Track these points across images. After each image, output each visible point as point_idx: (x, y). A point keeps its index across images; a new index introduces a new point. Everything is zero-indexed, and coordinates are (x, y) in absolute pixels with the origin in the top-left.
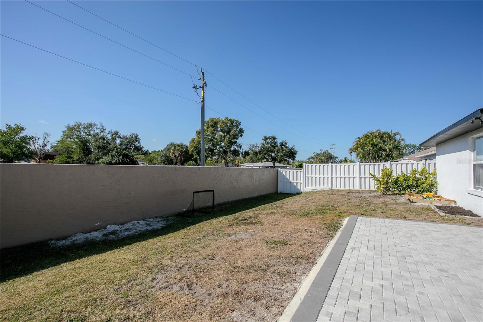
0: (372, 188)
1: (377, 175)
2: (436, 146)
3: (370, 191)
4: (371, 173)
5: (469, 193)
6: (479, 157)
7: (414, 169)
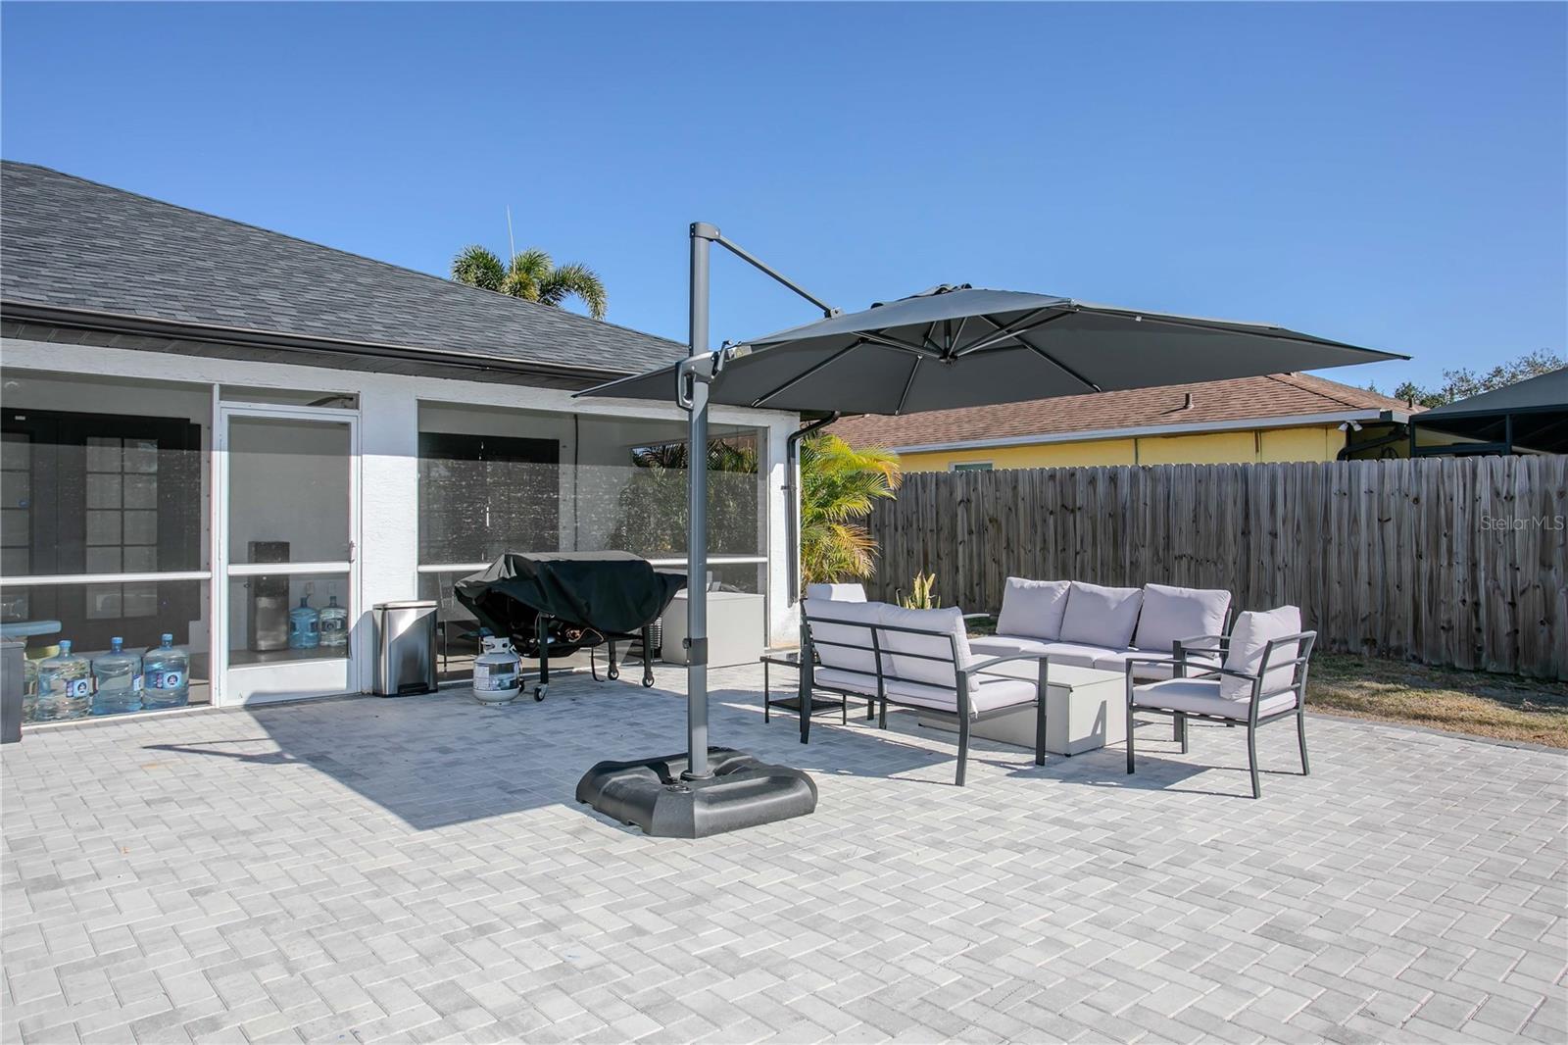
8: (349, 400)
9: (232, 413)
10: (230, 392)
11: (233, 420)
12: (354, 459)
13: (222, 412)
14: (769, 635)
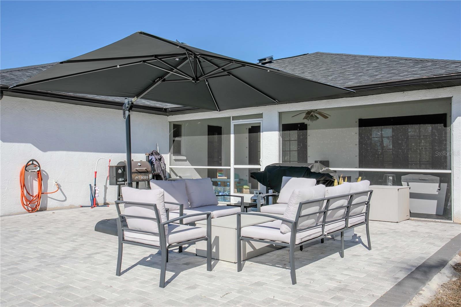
8: (260, 116)
10: (234, 118)
11: (234, 125)
12: (261, 133)
13: (233, 123)
14: (451, 214)
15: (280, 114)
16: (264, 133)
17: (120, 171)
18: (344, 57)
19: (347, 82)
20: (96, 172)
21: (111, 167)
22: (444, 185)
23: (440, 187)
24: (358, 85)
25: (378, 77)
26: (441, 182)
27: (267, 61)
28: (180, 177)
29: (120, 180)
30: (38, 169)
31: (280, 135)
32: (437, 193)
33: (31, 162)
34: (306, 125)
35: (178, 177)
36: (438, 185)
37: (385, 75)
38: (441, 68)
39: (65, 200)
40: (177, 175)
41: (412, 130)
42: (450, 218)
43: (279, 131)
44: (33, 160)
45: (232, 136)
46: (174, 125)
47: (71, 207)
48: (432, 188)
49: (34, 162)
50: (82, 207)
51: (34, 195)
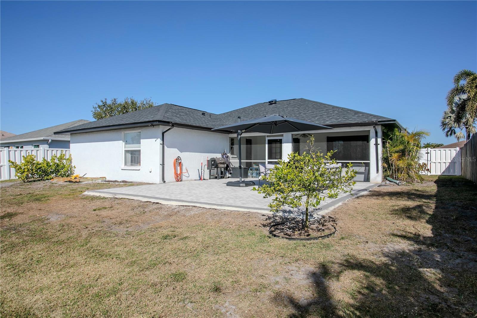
0: (13, 177)
1: (18, 162)
2: (71, 136)
3: (10, 181)
4: (11, 160)
5: (122, 170)
6: (127, 145)
7: (53, 155)
9: (268, 139)
10: (268, 136)
11: (269, 140)
13: (267, 139)
14: (370, 180)
15: (292, 134)
16: (284, 144)
17: (213, 163)
18: (319, 104)
19: (326, 122)
20: (202, 163)
21: (208, 161)
22: (367, 168)
23: (365, 169)
24: (332, 124)
25: (340, 120)
26: (366, 166)
27: (273, 102)
28: (234, 166)
29: (213, 167)
30: (180, 161)
31: (293, 145)
32: (364, 171)
33: (178, 158)
34: (299, 139)
35: (233, 167)
36: (365, 167)
37: (342, 119)
38: (366, 118)
39: (189, 177)
40: (233, 166)
41: (353, 143)
42: (369, 182)
43: (292, 143)
44: (179, 157)
45: (267, 145)
46: (231, 139)
47: (191, 180)
48: (362, 169)
49: (179, 158)
50: (195, 180)
51: (178, 174)
